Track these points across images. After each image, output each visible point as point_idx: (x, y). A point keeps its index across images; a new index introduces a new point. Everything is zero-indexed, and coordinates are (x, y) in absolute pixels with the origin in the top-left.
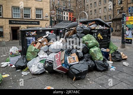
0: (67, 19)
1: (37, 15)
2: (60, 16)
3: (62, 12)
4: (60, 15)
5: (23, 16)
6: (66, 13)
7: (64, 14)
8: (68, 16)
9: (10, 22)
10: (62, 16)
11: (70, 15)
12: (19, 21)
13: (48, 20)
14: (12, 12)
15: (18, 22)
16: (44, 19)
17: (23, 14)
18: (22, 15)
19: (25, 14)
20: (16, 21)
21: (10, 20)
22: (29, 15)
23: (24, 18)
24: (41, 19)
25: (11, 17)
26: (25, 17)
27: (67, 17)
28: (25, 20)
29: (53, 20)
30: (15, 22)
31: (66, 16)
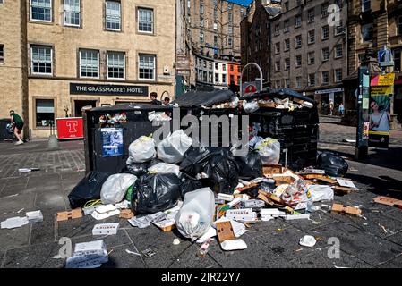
0: (224, 81)
1: (141, 70)
2: (205, 72)
3: (211, 61)
4: (205, 69)
5: (105, 74)
6: (220, 65)
7: (216, 67)
8: (226, 72)
9: (73, 89)
10: (210, 73)
11: (232, 69)
12: (96, 86)
13: (170, 84)
14: (78, 62)
15: (93, 89)
16: (160, 81)
17: (105, 68)
18: (102, 71)
19: (110, 69)
20: (87, 85)
21: (72, 82)
22: (122, 70)
23: (108, 78)
24: (153, 80)
25: (76, 76)
26: (110, 75)
27: (224, 76)
28: (111, 84)
29: (185, 82)
30: (84, 89)
31: (220, 71)
